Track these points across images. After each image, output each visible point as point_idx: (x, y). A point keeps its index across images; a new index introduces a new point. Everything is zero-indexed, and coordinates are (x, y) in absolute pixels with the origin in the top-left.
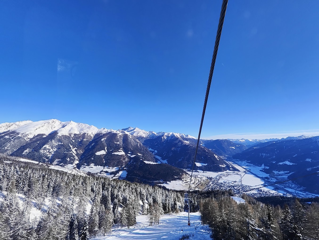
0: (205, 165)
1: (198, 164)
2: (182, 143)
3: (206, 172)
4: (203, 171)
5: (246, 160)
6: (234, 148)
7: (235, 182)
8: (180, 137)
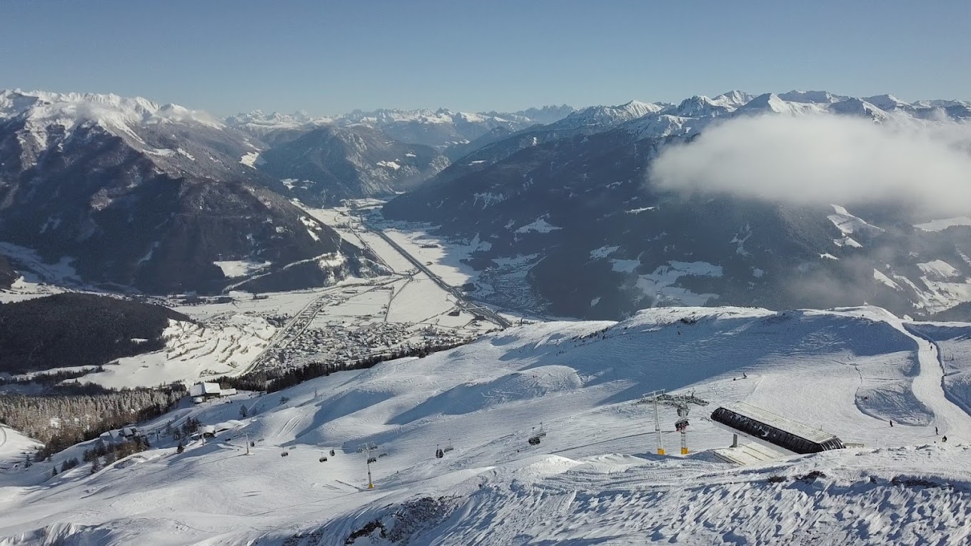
0: (260, 266)
1: (232, 268)
2: (147, 165)
3: (266, 297)
4: (251, 296)
5: (429, 223)
6: (396, 167)
7: (367, 317)
8: (126, 129)
